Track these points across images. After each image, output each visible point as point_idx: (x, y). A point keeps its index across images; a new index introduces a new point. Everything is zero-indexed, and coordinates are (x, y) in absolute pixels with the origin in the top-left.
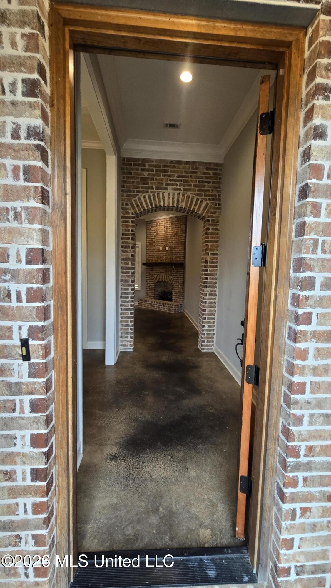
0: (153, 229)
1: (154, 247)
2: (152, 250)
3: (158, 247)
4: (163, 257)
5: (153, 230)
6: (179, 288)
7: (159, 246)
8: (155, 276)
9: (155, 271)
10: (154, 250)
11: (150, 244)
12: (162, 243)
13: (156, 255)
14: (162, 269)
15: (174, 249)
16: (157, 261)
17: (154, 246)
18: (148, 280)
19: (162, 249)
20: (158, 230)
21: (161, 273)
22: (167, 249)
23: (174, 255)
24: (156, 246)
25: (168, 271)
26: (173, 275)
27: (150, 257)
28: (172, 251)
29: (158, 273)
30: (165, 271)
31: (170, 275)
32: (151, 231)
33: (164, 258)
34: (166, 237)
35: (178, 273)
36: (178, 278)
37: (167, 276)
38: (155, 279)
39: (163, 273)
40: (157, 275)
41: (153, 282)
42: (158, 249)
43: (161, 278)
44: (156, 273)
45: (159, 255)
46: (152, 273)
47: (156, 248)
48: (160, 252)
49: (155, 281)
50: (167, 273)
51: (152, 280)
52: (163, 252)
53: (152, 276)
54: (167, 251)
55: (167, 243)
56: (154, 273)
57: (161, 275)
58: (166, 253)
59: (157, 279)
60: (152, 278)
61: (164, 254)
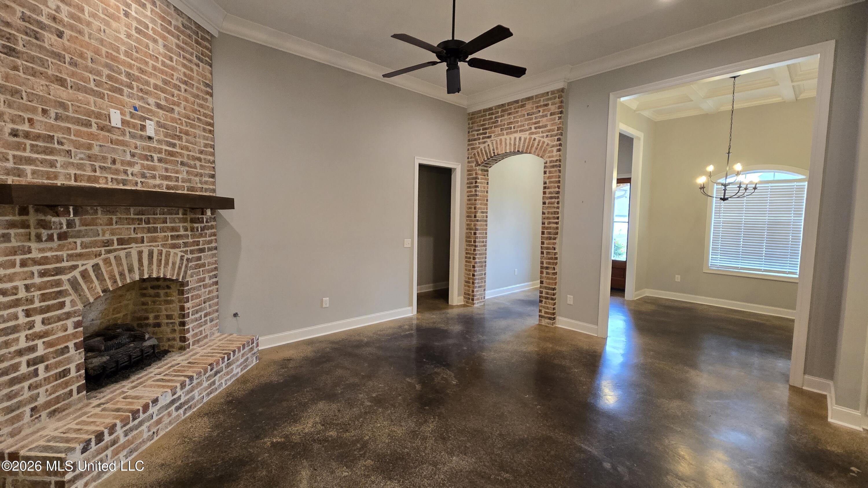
1: (60, 92)
2: (43, 100)
3: (92, 102)
4: (131, 164)
6: (205, 286)
7: (100, 95)
8: (88, 264)
9: (77, 235)
10: (63, 105)
12: (120, 92)
13: (78, 146)
14: (132, 221)
15: (180, 138)
16: (96, 179)
17: (62, 82)
18: (16, 303)
19: (123, 122)
21: (121, 242)
22: (151, 129)
23: (182, 164)
24: (78, 88)
25: (163, 230)
26: (186, 244)
28: (174, 145)
29: (108, 243)
30: (149, 230)
31: (174, 246)
33: (136, 169)
34: (142, 71)
35: (201, 236)
36: (202, 250)
37: (160, 253)
38: (85, 282)
39: (135, 240)
40: (99, 260)
41: (67, 308)
42: (98, 116)
43: (131, 270)
44: (93, 249)
45: (104, 149)
46: (56, 250)
47: (78, 101)
48: (107, 134)
49: (89, 295)
50: (156, 242)
51: (60, 294)
52: (127, 138)
53: (59, 271)
54: (150, 138)
55: (149, 105)
56: (68, 250)
57: (128, 255)
58: (143, 149)
59: (106, 277)
60: (58, 283)
61: (136, 148)
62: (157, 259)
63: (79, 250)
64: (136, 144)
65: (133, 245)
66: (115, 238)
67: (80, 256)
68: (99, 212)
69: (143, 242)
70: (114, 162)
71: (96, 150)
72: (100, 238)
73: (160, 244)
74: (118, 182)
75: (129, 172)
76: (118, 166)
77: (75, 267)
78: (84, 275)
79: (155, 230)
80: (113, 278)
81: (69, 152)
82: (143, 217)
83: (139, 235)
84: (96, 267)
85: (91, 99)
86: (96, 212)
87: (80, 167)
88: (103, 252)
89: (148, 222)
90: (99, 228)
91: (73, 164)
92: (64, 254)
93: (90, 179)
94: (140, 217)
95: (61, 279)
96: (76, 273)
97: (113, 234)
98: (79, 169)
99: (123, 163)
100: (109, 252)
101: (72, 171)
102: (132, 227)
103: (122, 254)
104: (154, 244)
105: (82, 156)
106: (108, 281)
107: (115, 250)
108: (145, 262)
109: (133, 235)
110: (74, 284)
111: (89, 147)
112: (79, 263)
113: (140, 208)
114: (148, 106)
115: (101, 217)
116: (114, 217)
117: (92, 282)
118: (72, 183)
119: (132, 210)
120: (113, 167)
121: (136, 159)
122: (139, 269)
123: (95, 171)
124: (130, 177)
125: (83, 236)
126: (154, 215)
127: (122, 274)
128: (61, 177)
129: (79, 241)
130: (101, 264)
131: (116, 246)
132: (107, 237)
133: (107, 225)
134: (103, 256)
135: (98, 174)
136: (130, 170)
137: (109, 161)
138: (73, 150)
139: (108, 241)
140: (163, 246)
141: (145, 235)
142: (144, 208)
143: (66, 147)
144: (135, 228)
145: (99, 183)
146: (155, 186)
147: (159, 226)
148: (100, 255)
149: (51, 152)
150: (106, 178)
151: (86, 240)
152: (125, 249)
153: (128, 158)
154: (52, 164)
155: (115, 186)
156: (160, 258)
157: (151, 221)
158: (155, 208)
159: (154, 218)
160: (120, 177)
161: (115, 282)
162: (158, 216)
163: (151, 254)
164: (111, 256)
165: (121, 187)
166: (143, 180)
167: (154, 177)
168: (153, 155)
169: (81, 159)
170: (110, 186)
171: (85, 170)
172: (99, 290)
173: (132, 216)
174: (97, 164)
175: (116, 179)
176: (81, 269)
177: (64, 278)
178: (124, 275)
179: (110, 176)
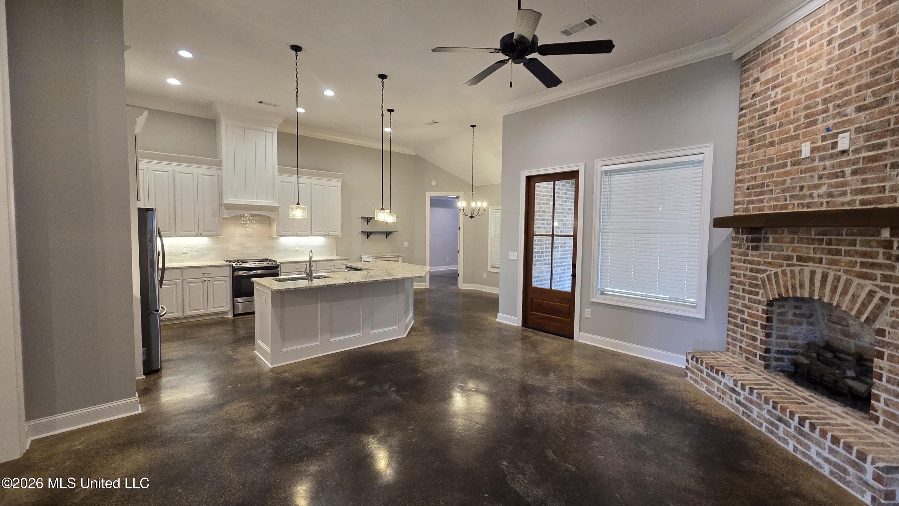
0: (769, 73)
1: (771, 151)
2: (762, 162)
3: (790, 147)
4: (817, 187)
5: (767, 82)
7: (796, 137)
8: (772, 271)
9: (769, 248)
10: (771, 160)
11: (752, 142)
12: (814, 123)
13: (776, 184)
14: (813, 241)
15: (895, 132)
16: (785, 206)
17: (772, 144)
18: (739, 283)
19: (813, 150)
20: (795, 69)
21: (799, 259)
22: (844, 142)
23: (894, 166)
24: (781, 142)
25: (848, 254)
26: (887, 278)
27: (750, 195)
28: (881, 146)
29: (789, 258)
30: (830, 252)
31: (864, 276)
32: (758, 88)
33: (823, 190)
34: (841, 85)
37: (837, 279)
38: (769, 283)
39: (813, 260)
40: (779, 270)
41: (759, 298)
42: (792, 155)
43: (802, 286)
44: (778, 261)
45: (795, 180)
46: (759, 257)
47: (781, 151)
48: (798, 167)
49: (770, 294)
50: (837, 265)
51: (757, 286)
52: (817, 163)
53: (758, 271)
54: (843, 152)
55: (846, 116)
56: (764, 258)
57: (801, 272)
58: (833, 167)
59: (782, 284)
60: (756, 279)
61: (824, 169)
62: (832, 284)
63: (769, 260)
64: (825, 165)
65: (811, 264)
66: (795, 255)
67: (770, 264)
68: (785, 232)
69: (821, 262)
70: (802, 188)
71: (788, 184)
72: (784, 253)
73: (842, 269)
74: (803, 205)
75: (815, 195)
76: (805, 192)
77: (765, 271)
78: (769, 277)
79: (838, 253)
80: (786, 286)
81: (771, 191)
82: (825, 237)
83: (818, 256)
84: (776, 274)
85: (789, 144)
86: (783, 233)
87: (777, 199)
88: (785, 265)
89: (829, 243)
90: (784, 245)
91: (772, 198)
92: (761, 260)
93: (782, 207)
94: (821, 237)
95: (757, 276)
96: (765, 275)
97: (794, 251)
98: (776, 201)
99: (809, 187)
100: (789, 265)
101: (773, 203)
102: (812, 247)
103: (797, 269)
104: (834, 267)
105: (779, 191)
106: (783, 288)
107: (794, 265)
108: (817, 283)
109: (812, 255)
110: (763, 281)
111: (784, 182)
112: (769, 269)
113: (822, 228)
114: (846, 118)
115: (787, 236)
116: (796, 237)
117: (772, 285)
118: (772, 212)
119: (813, 231)
120: (801, 193)
121: (823, 181)
122: (810, 288)
123: (786, 200)
124: (816, 199)
125: (773, 250)
126: (839, 235)
127: (793, 287)
128: (766, 209)
129: (770, 253)
130: (780, 274)
131: (794, 262)
132: (790, 253)
133: (790, 243)
134: (784, 268)
135: (788, 202)
136: (815, 192)
137: (798, 189)
138: (774, 188)
139: (789, 256)
140: (846, 272)
141: (824, 257)
142: (826, 229)
143: (770, 188)
144: (814, 248)
145: (788, 209)
146: (843, 204)
147: (843, 248)
148: (782, 266)
149: (762, 193)
150: (794, 204)
151: (775, 253)
152: (802, 266)
153: (816, 181)
154: (762, 201)
155: (800, 210)
156: (836, 284)
157: (834, 242)
158: (841, 228)
159: (838, 240)
160: (805, 201)
161: (787, 291)
162: (844, 237)
163: (825, 277)
164: (788, 269)
165: (805, 209)
166: (829, 200)
167: (844, 194)
168: (845, 169)
169: (778, 193)
170: (796, 210)
171: (779, 201)
172: (776, 292)
173: (813, 236)
174: (788, 195)
175: (802, 204)
176: (767, 273)
177: (760, 276)
178: (796, 288)
179: (796, 202)
